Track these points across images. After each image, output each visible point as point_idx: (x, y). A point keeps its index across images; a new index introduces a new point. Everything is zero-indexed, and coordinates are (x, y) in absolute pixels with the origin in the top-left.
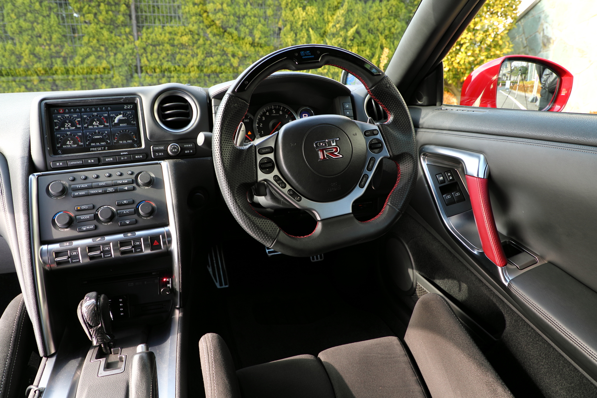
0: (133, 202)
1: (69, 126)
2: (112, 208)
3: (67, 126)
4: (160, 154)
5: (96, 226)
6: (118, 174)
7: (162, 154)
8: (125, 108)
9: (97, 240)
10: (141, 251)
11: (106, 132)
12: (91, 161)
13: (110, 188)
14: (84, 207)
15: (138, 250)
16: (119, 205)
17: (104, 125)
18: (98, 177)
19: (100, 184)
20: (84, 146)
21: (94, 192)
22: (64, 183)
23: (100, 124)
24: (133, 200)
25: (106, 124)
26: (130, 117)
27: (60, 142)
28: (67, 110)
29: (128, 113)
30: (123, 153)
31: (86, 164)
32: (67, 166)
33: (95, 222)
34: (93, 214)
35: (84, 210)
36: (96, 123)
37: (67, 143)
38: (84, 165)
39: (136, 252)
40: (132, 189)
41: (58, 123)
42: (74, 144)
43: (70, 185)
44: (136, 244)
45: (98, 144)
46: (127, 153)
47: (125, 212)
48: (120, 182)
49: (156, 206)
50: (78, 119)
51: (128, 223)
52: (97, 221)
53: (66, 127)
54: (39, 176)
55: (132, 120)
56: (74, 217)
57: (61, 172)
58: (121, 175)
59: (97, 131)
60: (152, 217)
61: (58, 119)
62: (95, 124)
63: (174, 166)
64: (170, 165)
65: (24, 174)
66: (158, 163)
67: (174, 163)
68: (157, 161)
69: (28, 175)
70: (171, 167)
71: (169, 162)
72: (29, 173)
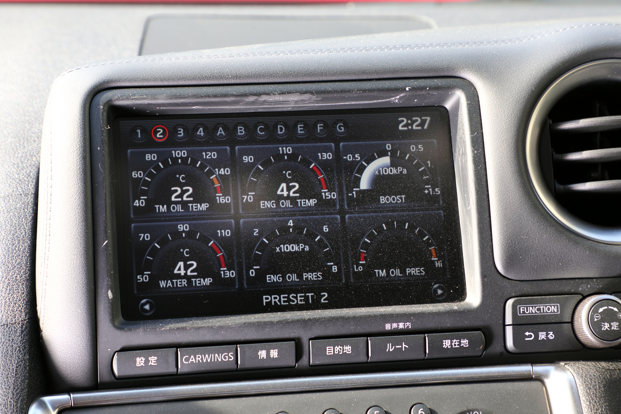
1: (185, 198)
3: (181, 196)
4: (542, 336)
7: (551, 336)
8: (400, 128)
11: (326, 229)
12: (268, 354)
17: (318, 196)
20: (241, 284)
23: (304, 193)
25: (327, 194)
26: (419, 165)
27: (148, 266)
28: (181, 133)
29: (413, 148)
30: (395, 325)
31: (249, 365)
32: (173, 370)
36: (289, 189)
37: (176, 271)
38: (237, 370)
41: (146, 183)
42: (202, 272)
45: (294, 277)
46: (409, 325)
50: (222, 171)
53: (176, 203)
54: (63, 410)
55: (427, 182)
59: (291, 223)
61: (144, 166)
62: (285, 193)
63: (605, 396)
64: (590, 389)
65: (8, 401)
66: (531, 374)
67: (602, 382)
68: (530, 365)
69: (26, 405)
70: (591, 401)
71: (582, 377)
72: (26, 399)
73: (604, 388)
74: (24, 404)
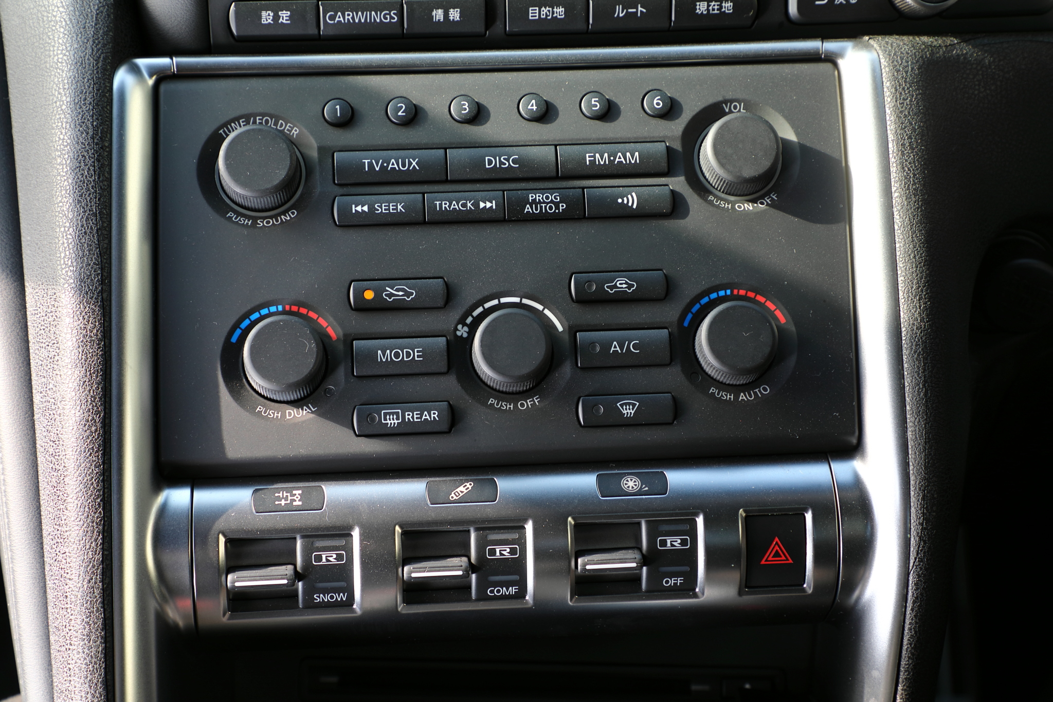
0: (669, 289)
2: (547, 312)
5: (452, 409)
6: (590, 106)
9: (453, 496)
10: (689, 587)
12: (446, 15)
13: (542, 190)
14: (395, 292)
15: (672, 582)
16: (585, 300)
18: (478, 115)
19: (491, 161)
21: (455, 205)
22: (295, 132)
24: (668, 281)
31: (419, 29)
32: (312, 31)
33: (450, 384)
34: (442, 341)
35: (398, 308)
38: (403, 36)
39: (656, 590)
40: (666, 207)
43: (326, 152)
44: (664, 543)
47: (615, 347)
48: (601, 159)
49: (792, 328)
51: (628, 411)
52: (459, 380)
54: (163, 77)
56: (341, 347)
57: (281, 66)
58: (609, 112)
60: (764, 391)
63: (919, 81)
64: (898, 71)
65: (86, 59)
66: (819, 52)
67: (917, 61)
68: (819, 41)
69: (110, 66)
70: (898, 88)
71: (890, 55)
72: (110, 58)
73: (918, 70)
74: (108, 64)
